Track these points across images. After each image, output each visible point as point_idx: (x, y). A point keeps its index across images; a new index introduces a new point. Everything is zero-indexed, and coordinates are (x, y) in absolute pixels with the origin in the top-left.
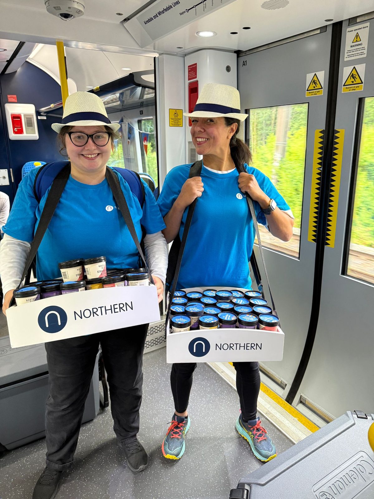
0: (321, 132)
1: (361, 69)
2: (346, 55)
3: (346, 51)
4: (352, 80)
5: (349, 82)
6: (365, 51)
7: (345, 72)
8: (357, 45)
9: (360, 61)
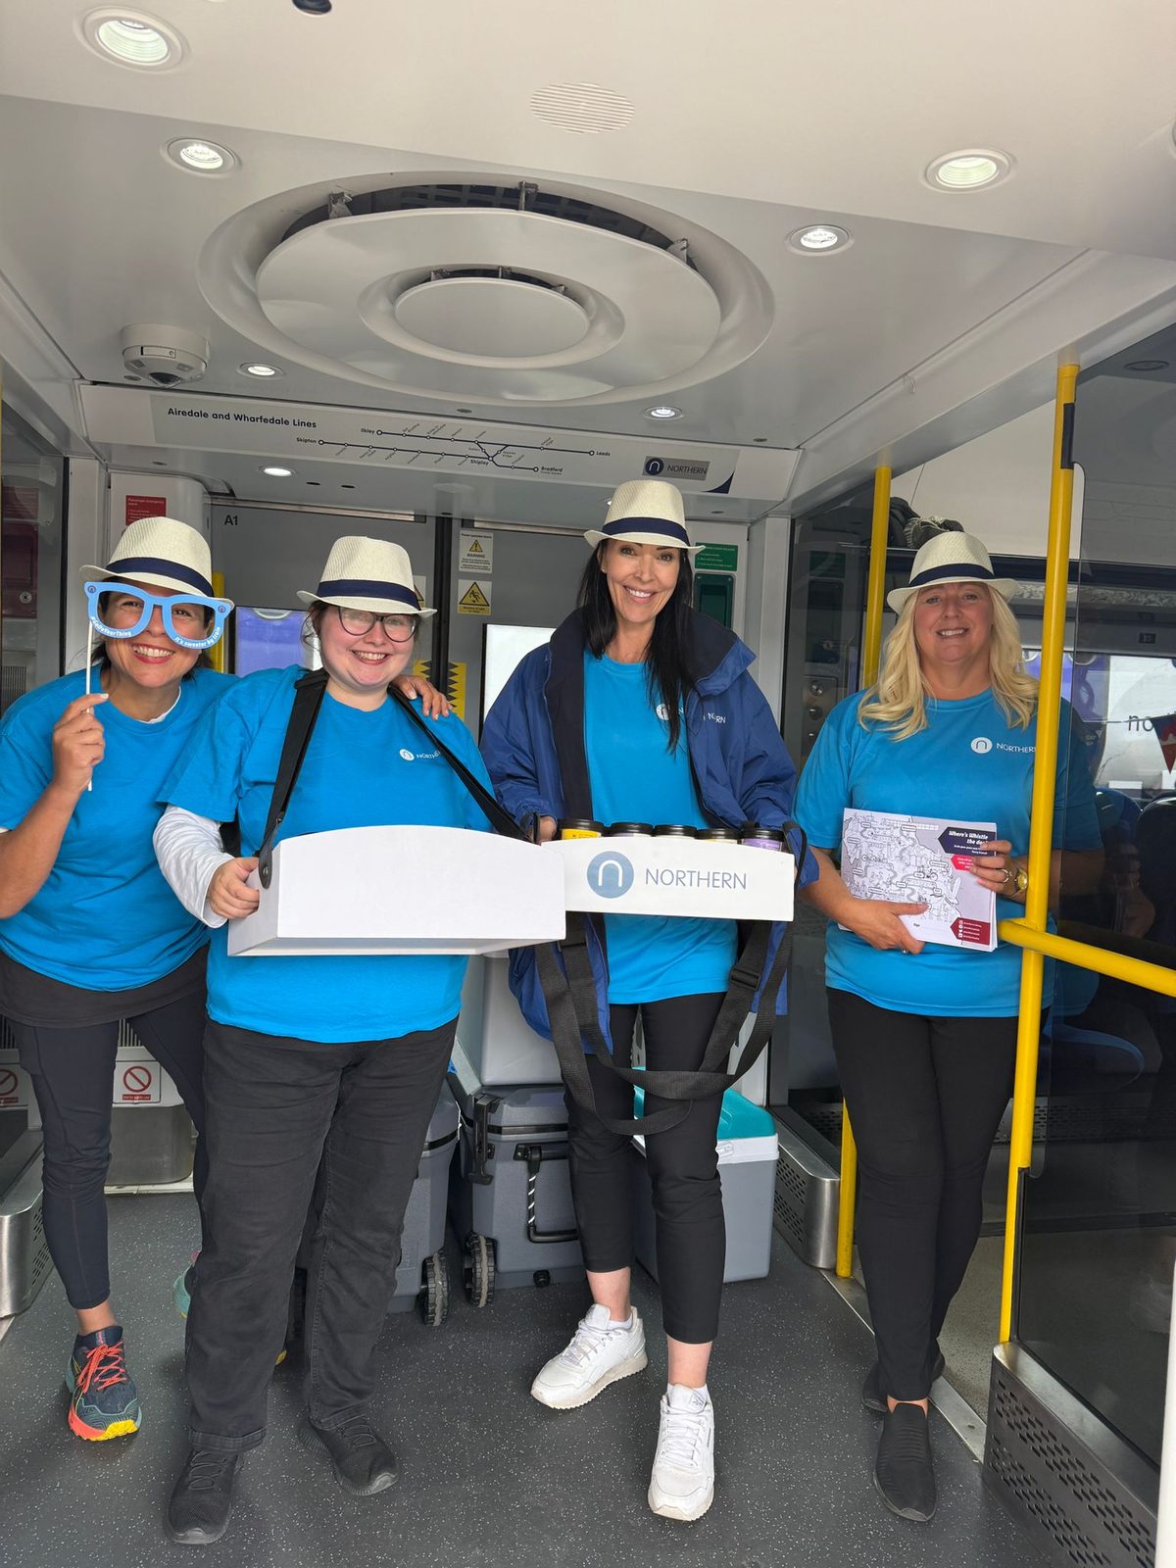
0: (424, 664)
1: (486, 587)
2: (461, 564)
3: (461, 560)
4: (473, 598)
5: (469, 600)
6: (490, 566)
7: (461, 588)
8: (479, 556)
9: (484, 577)
